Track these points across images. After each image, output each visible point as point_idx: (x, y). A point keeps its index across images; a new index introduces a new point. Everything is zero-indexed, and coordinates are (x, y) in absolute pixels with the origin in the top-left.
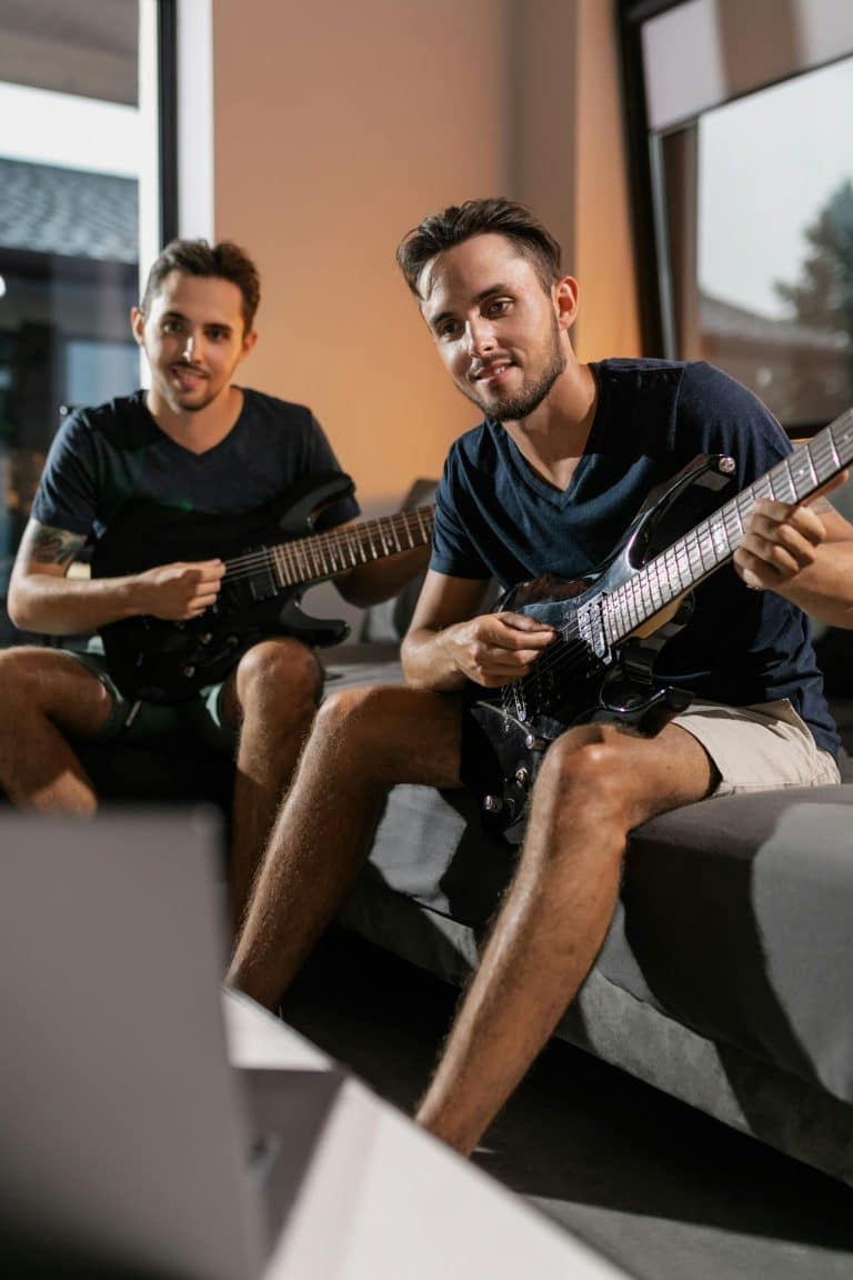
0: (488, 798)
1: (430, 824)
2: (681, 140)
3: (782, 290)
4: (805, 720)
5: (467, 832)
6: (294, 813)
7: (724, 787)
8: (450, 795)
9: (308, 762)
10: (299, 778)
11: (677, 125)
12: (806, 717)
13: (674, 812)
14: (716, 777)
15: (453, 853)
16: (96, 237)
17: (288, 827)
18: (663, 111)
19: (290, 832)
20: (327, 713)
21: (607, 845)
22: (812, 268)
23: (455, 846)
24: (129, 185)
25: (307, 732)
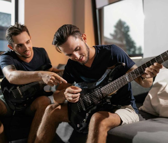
0: (78, 125)
1: (66, 129)
2: (101, 10)
3: (111, 35)
4: (133, 108)
5: (74, 130)
6: (41, 128)
7: (123, 123)
8: (70, 124)
9: (44, 119)
10: (42, 122)
11: (100, 8)
12: (134, 107)
13: (115, 128)
14: (122, 122)
15: (71, 134)
16: (3, 23)
17: (40, 131)
18: (98, 6)
19: (40, 132)
20: (48, 109)
21: (104, 135)
22: (115, 31)
23: (72, 133)
24: (9, 15)
25: (44, 113)
